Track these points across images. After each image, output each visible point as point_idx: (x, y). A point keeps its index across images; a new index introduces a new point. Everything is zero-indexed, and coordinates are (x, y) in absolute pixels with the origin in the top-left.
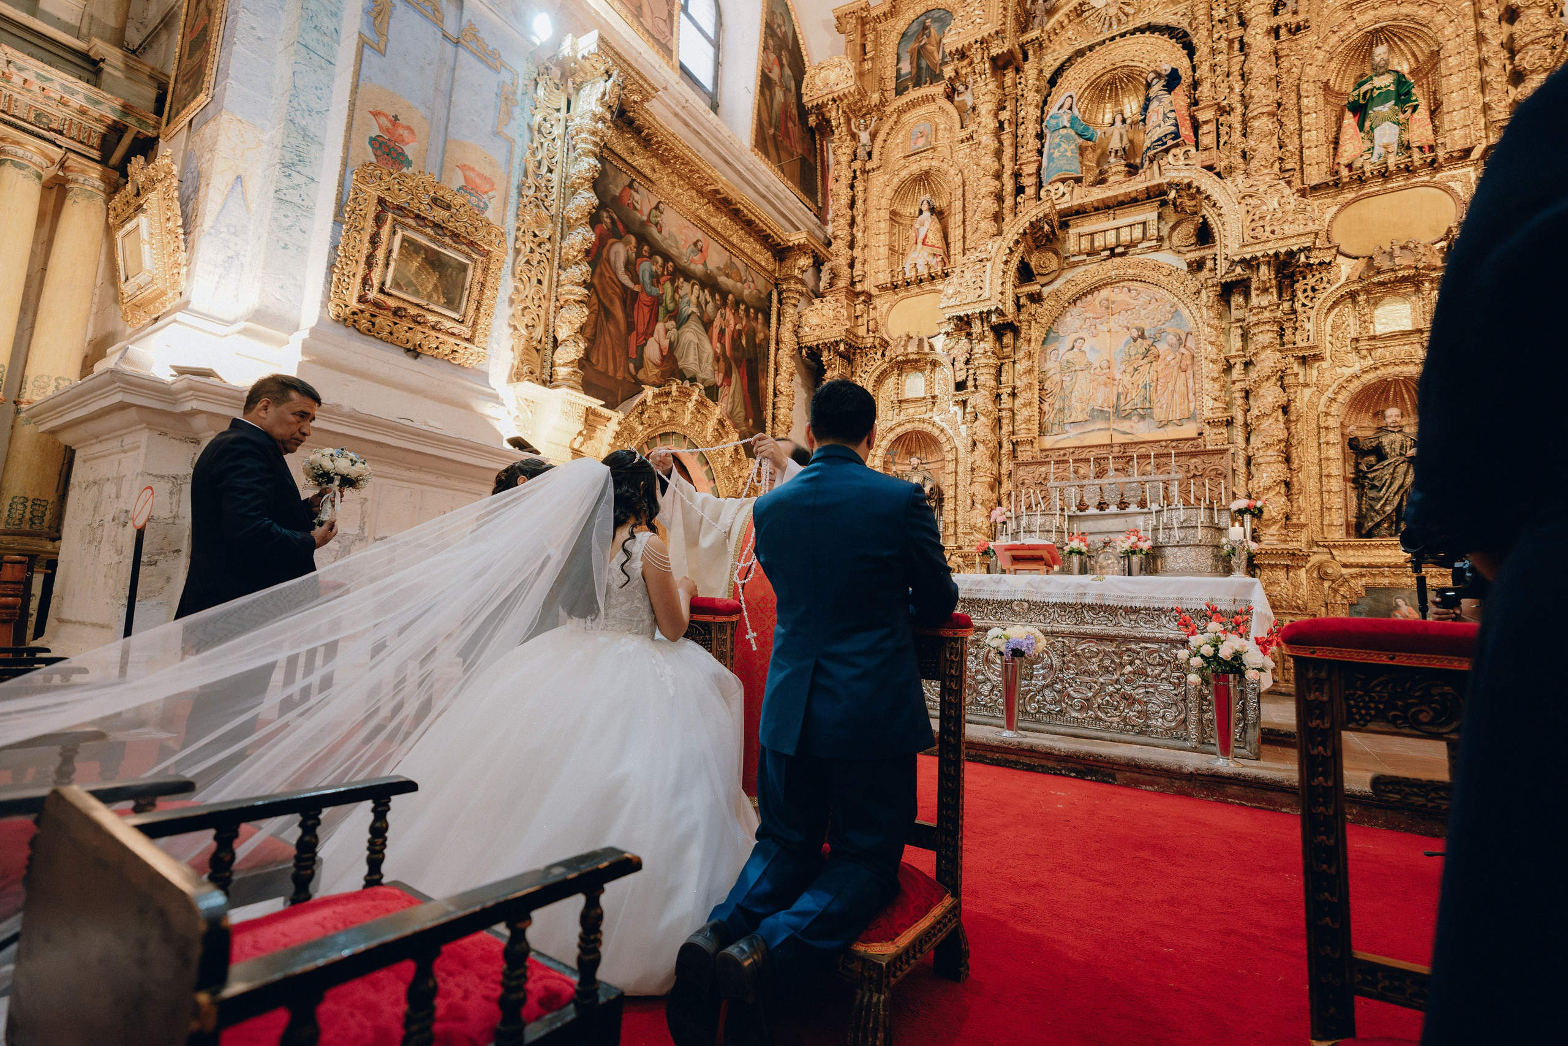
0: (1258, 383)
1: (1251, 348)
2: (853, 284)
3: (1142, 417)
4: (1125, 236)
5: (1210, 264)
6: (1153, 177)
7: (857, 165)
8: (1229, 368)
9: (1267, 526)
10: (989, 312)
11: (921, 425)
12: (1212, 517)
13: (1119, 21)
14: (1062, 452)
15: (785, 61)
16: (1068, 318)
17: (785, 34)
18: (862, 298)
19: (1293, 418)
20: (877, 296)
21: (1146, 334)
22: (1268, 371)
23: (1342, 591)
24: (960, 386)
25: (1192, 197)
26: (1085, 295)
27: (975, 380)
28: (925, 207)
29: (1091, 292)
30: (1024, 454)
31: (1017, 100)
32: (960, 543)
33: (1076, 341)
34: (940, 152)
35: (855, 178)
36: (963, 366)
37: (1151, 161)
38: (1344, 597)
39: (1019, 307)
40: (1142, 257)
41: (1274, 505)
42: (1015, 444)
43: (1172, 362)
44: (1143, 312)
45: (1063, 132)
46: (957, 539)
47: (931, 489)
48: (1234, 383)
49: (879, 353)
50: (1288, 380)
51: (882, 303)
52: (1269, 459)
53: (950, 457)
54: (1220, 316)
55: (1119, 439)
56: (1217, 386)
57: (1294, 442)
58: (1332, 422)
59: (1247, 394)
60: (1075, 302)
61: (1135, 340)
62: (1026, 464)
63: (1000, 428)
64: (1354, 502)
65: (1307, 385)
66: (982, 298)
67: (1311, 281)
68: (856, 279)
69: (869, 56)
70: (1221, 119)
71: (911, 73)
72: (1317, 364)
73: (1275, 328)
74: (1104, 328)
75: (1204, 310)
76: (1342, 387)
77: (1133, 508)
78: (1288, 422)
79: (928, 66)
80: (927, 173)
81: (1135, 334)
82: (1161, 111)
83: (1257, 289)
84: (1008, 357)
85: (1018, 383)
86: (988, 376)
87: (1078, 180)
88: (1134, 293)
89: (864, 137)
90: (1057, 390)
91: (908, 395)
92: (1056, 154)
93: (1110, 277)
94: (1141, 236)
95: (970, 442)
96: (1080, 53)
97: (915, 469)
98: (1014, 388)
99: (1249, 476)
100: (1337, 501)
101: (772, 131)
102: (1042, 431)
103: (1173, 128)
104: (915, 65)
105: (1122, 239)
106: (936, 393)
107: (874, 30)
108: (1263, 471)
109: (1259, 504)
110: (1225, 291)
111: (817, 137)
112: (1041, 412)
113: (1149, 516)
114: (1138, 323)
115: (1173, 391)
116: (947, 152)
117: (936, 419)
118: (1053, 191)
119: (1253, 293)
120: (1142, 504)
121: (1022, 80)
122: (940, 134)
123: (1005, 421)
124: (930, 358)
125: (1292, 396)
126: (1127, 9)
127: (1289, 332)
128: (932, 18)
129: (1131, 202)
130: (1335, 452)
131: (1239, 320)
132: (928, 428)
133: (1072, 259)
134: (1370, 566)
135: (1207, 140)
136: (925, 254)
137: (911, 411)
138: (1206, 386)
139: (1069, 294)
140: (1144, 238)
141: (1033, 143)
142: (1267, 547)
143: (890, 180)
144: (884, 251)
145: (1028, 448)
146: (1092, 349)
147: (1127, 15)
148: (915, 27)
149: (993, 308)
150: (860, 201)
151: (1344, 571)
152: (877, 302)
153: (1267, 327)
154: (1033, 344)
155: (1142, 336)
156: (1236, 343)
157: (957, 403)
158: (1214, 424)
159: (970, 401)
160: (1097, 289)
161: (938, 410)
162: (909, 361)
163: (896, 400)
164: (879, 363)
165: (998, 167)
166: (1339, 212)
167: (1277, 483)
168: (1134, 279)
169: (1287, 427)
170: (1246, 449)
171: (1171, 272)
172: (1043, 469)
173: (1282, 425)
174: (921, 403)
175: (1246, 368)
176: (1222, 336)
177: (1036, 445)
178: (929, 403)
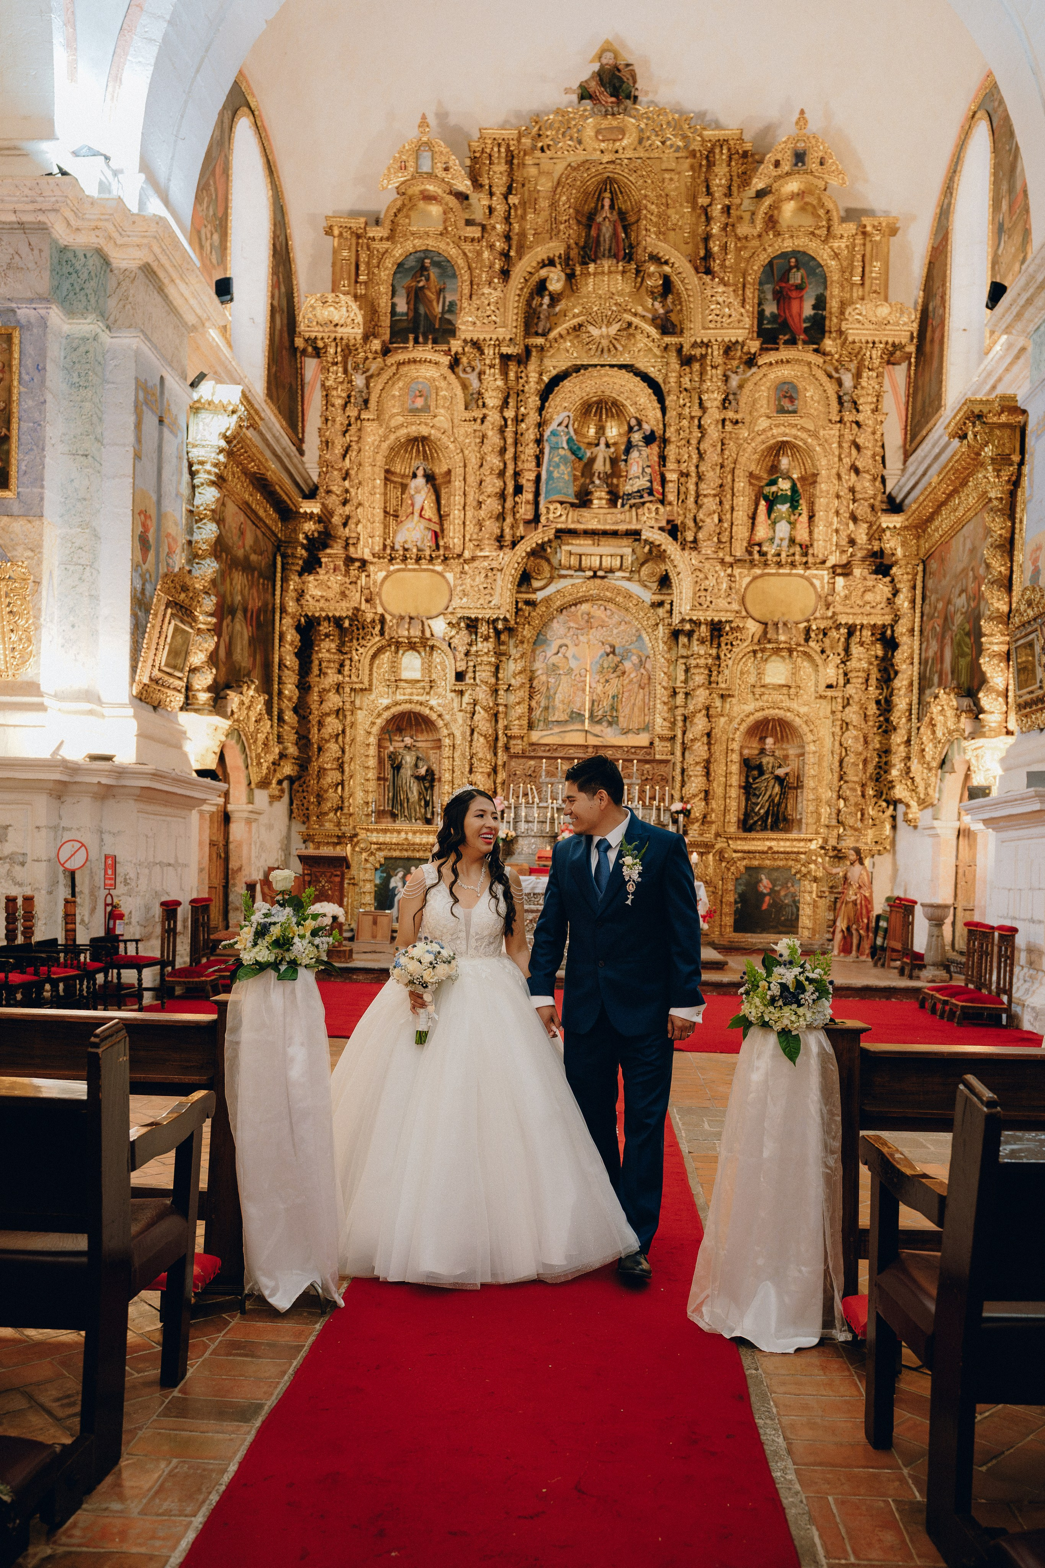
0: (694, 714)
1: (691, 683)
2: (347, 545)
3: (610, 724)
4: (607, 562)
5: (668, 607)
6: (630, 522)
7: (352, 412)
8: (674, 693)
10: (497, 619)
11: (419, 707)
13: (609, 350)
14: (548, 748)
16: (555, 625)
18: (357, 564)
19: (713, 741)
20: (372, 563)
22: (700, 706)
23: (732, 868)
24: (460, 676)
25: (659, 552)
26: (570, 606)
27: (474, 672)
28: (420, 473)
29: (575, 605)
30: (517, 747)
31: (518, 395)
34: (440, 421)
35: (349, 425)
36: (462, 656)
37: (631, 507)
38: (733, 873)
39: (518, 610)
40: (618, 583)
41: (697, 808)
42: (509, 738)
44: (615, 631)
45: (562, 452)
48: (677, 707)
49: (378, 628)
50: (712, 712)
51: (377, 573)
52: (697, 773)
53: (447, 741)
54: (670, 649)
55: (592, 741)
56: (666, 708)
57: (712, 760)
58: (735, 746)
59: (685, 719)
60: (562, 610)
61: (608, 655)
62: (516, 756)
63: (497, 721)
64: (743, 804)
65: (722, 715)
66: (492, 604)
67: (731, 637)
68: (351, 541)
69: (362, 278)
70: (682, 480)
71: (407, 314)
72: (729, 700)
73: (706, 672)
74: (583, 638)
75: (660, 642)
76: (743, 720)
78: (709, 743)
79: (426, 313)
80: (424, 439)
81: (608, 650)
83: (698, 640)
84: (504, 654)
85: (513, 682)
86: (487, 672)
88: (609, 612)
89: (359, 381)
90: (544, 689)
91: (406, 675)
92: (556, 474)
93: (591, 594)
94: (618, 566)
95: (468, 733)
96: (577, 369)
98: (510, 685)
99: (683, 783)
100: (733, 805)
102: (531, 726)
103: (649, 484)
104: (412, 307)
105: (604, 564)
106: (434, 677)
107: (369, 249)
108: (694, 781)
109: (688, 807)
110: (675, 634)
111: (299, 355)
112: (531, 709)
116: (447, 425)
117: (433, 702)
118: (551, 510)
119: (695, 643)
121: (523, 375)
122: (441, 402)
123: (501, 716)
124: (430, 643)
125: (714, 725)
126: (618, 346)
127: (715, 673)
128: (431, 259)
129: (615, 534)
130: (735, 768)
131: (683, 657)
132: (427, 711)
133: (563, 572)
134: (749, 852)
135: (671, 497)
136: (422, 527)
137: (408, 691)
138: (658, 706)
139: (558, 603)
140: (621, 568)
141: (530, 450)
143: (385, 438)
144: (379, 513)
145: (519, 742)
146: (574, 656)
147: (616, 349)
148: (411, 262)
149: (502, 616)
150: (355, 453)
151: (735, 855)
152: (371, 568)
153: (702, 670)
154: (525, 646)
155: (613, 653)
156: (681, 676)
157: (455, 691)
158: (662, 738)
159: (469, 692)
160: (580, 603)
161: (436, 694)
162: (410, 643)
163: (393, 679)
164: (377, 638)
165: (501, 465)
166: (751, 582)
167: (701, 792)
168: (610, 600)
169: (709, 749)
170: (682, 762)
171: (639, 602)
172: (532, 762)
173: (706, 748)
174: (419, 685)
175: (686, 698)
176: (672, 668)
177: (525, 739)
178: (427, 685)
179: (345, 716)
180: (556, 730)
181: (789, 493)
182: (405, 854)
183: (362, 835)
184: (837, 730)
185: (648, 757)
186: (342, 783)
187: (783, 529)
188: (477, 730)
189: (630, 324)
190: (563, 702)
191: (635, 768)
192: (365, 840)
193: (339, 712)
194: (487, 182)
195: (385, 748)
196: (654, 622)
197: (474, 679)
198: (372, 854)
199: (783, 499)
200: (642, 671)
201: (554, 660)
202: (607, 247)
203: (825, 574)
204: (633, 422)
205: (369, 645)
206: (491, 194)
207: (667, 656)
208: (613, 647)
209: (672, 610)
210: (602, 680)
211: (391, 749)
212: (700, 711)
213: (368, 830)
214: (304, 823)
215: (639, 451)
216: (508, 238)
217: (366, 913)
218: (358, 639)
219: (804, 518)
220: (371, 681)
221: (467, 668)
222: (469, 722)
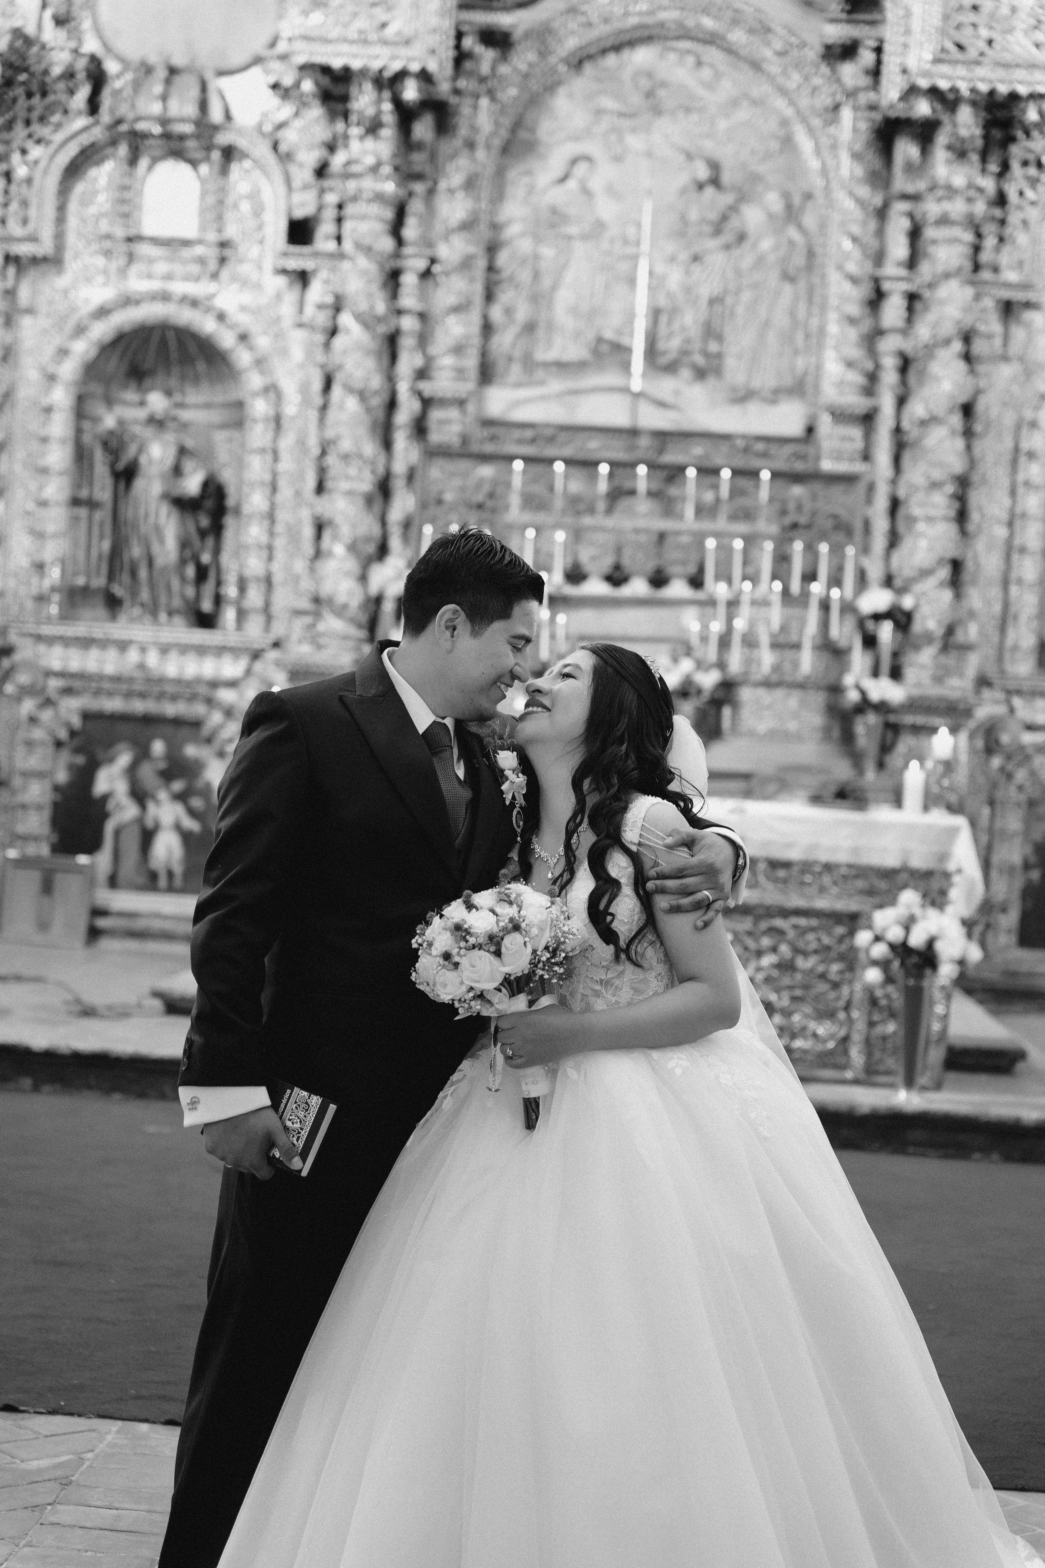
0: (930, 350)
1: (925, 269)
5: (867, 57)
8: (878, 296)
9: (917, 648)
10: (401, 75)
11: (187, 314)
12: (825, 624)
14: (529, 434)
16: (561, 102)
19: (978, 428)
21: (726, 178)
22: (948, 329)
23: (1021, 775)
26: (604, 52)
27: (339, 220)
29: (617, 48)
30: (447, 427)
32: (278, 629)
33: (574, 161)
38: (1020, 788)
39: (461, 58)
41: (931, 606)
42: (427, 403)
43: (772, 258)
44: (722, 125)
46: (269, 618)
47: (206, 485)
48: (883, 333)
49: (83, 93)
50: (979, 347)
52: (932, 512)
53: (260, 408)
54: (870, 175)
55: (650, 418)
56: (853, 334)
57: (975, 478)
59: (905, 364)
60: (580, 62)
62: (445, 453)
63: (393, 357)
65: (1006, 359)
66: (390, 32)
67: (1035, 144)
73: (968, 237)
74: (634, 142)
75: (844, 154)
77: (678, 589)
78: (968, 434)
83: (949, 147)
85: (443, 251)
88: (706, 73)
91: (154, 224)
93: (662, 25)
95: (317, 385)
97: (157, 423)
98: (433, 261)
99: (894, 540)
102: (486, 376)
106: (231, 231)
108: (922, 535)
109: (907, 602)
112: (487, 329)
113: (709, 610)
114: (708, 146)
115: (767, 324)
117: (227, 301)
119: (940, 154)
120: (696, 582)
123: (407, 343)
124: (222, 139)
125: (982, 383)
127: (990, 242)
131: (905, 197)
132: (208, 326)
137: (161, 267)
138: (832, 328)
139: (571, 43)
142: (916, 692)
145: (454, 413)
146: (608, 189)
149: (415, 67)
151: (1028, 738)
153: (956, 232)
154: (481, 154)
155: (715, 182)
156: (899, 249)
157: (284, 272)
158: (840, 416)
159: (323, 274)
160: (632, 43)
161: (234, 278)
162: (167, 136)
163: (120, 232)
164: (81, 122)
167: (940, 562)
168: (712, 39)
169: (969, 448)
170: (894, 482)
171: (792, 46)
172: (486, 471)
173: (960, 443)
174: (187, 253)
175: (910, 309)
176: (873, 225)
177: (471, 408)
178: (211, 253)
180: (555, 386)
182: (137, 706)
185: (799, 466)
188: (340, 377)
190: (574, 311)
191: (764, 494)
192: (30, 665)
195: (96, 420)
196: (829, 102)
197: (339, 239)
198: (48, 704)
205: (59, 137)
207: (864, 191)
208: (715, 166)
209: (879, 62)
211: (109, 422)
212: (947, 342)
213: (39, 638)
217: (23, 863)
218: (28, 123)
220: (59, 237)
221: (320, 208)
222: (320, 357)
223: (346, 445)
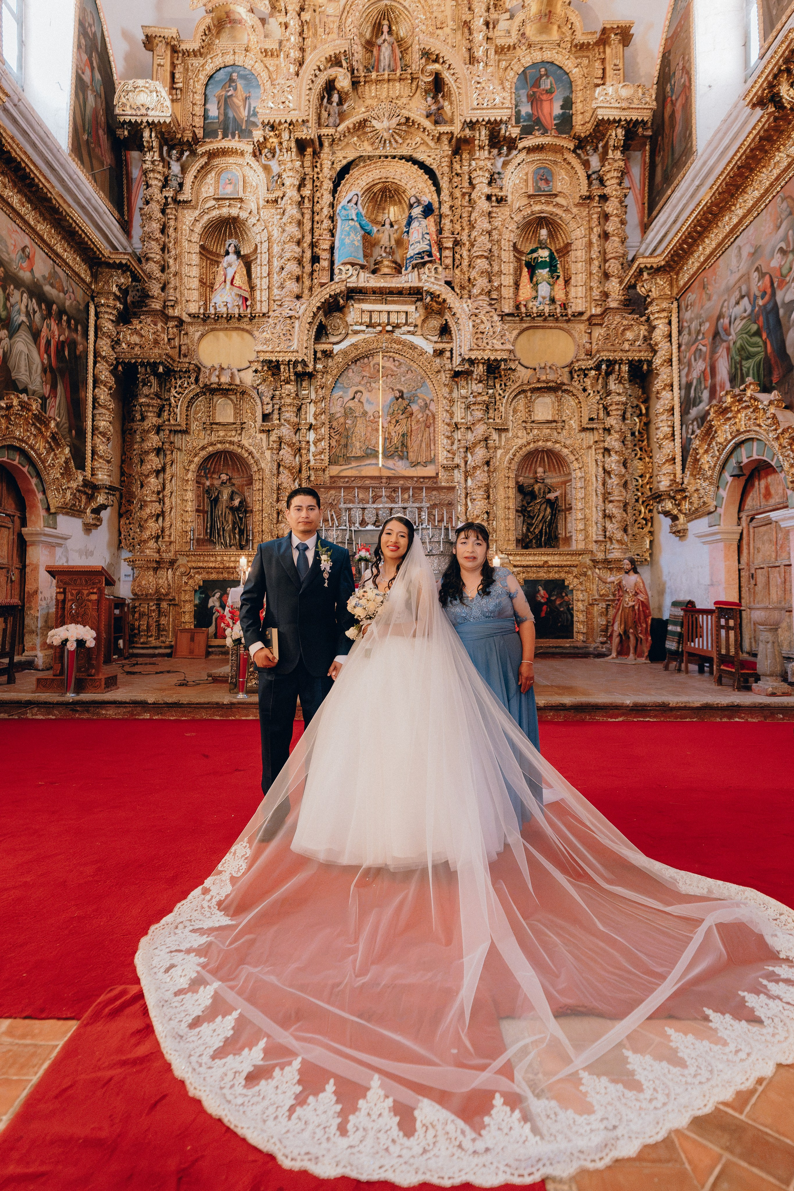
0: (474, 445)
1: (471, 419)
2: (166, 307)
4: (394, 319)
5: (448, 353)
6: (414, 280)
8: (455, 430)
10: (296, 363)
11: (232, 447)
12: (447, 535)
13: (391, 144)
14: (345, 481)
15: (95, 64)
16: (351, 374)
17: (94, 34)
18: (174, 323)
19: (492, 470)
20: (189, 324)
22: (479, 438)
25: (438, 303)
26: (363, 358)
27: (279, 413)
29: (367, 356)
30: (318, 479)
31: (314, 182)
34: (247, 205)
35: (166, 204)
39: (316, 359)
40: (404, 336)
42: (312, 471)
44: (403, 379)
45: (351, 223)
48: (458, 441)
49: (194, 377)
50: (490, 444)
51: (194, 331)
52: (479, 497)
53: (257, 476)
54: (451, 391)
55: (386, 473)
56: (449, 442)
57: (492, 486)
58: (511, 474)
59: (467, 450)
60: (356, 362)
63: (300, 456)
65: (500, 448)
66: (291, 349)
67: (505, 380)
68: (169, 304)
69: (178, 86)
70: (456, 249)
72: (504, 434)
73: (485, 408)
75: (442, 386)
76: (517, 451)
78: (489, 471)
80: (235, 219)
82: (420, 231)
83: (476, 379)
84: (305, 400)
85: (314, 423)
86: (292, 414)
87: (363, 267)
88: (397, 363)
91: (220, 419)
93: (381, 347)
94: (404, 321)
95: (275, 467)
96: (362, 159)
98: (311, 426)
99: (467, 507)
100: (512, 525)
101: (85, 137)
102: (331, 462)
103: (428, 248)
105: (391, 320)
106: (245, 419)
107: (184, 62)
108: (476, 504)
110: (457, 376)
114: (399, 387)
116: (254, 207)
117: (245, 442)
118: (344, 271)
119: (473, 382)
121: (319, 165)
122: (248, 188)
123: (304, 452)
124: (240, 389)
125: (492, 455)
126: (397, 138)
127: (491, 411)
129: (398, 294)
130: (511, 493)
131: (463, 396)
132: (239, 450)
133: (356, 328)
134: (527, 566)
135: (447, 262)
137: (222, 433)
138: (443, 441)
139: (353, 355)
140: (406, 324)
141: (326, 225)
143: (200, 217)
144: (195, 282)
145: (321, 474)
147: (396, 142)
148: (222, 75)
149: (299, 359)
152: (188, 329)
153: (479, 407)
154: (324, 391)
156: (462, 413)
157: (263, 431)
158: (447, 468)
159: (275, 431)
160: (372, 355)
161: (247, 435)
162: (221, 389)
163: (209, 422)
164: (193, 386)
165: (300, 236)
166: (519, 334)
168: (397, 352)
169: (489, 476)
170: (466, 488)
171: (422, 353)
173: (486, 474)
174: (231, 427)
175: (467, 432)
176: (453, 407)
177: (327, 472)
178: (239, 428)
179: (165, 455)
180: (354, 464)
181: (548, 259)
182: (221, 577)
183: (182, 560)
184: (600, 457)
185: (434, 485)
186: (162, 514)
187: (544, 289)
188: (282, 463)
189: (408, 119)
192: (184, 565)
193: (159, 451)
194: (283, 5)
195: (204, 484)
196: (436, 369)
197: (280, 419)
198: (191, 577)
199: (543, 265)
200: (427, 412)
201: (351, 404)
202: (387, 63)
203: (582, 327)
204: (413, 200)
205: (185, 392)
206: (286, 13)
207: (449, 396)
209: (452, 354)
210: (394, 421)
211: (208, 483)
212: (479, 442)
213: (187, 556)
214: (130, 551)
215: (419, 222)
216: (302, 50)
217: (184, 631)
218: (176, 388)
219: (561, 281)
220: (188, 424)
221: (273, 411)
222: (275, 457)
223: (285, 485)
